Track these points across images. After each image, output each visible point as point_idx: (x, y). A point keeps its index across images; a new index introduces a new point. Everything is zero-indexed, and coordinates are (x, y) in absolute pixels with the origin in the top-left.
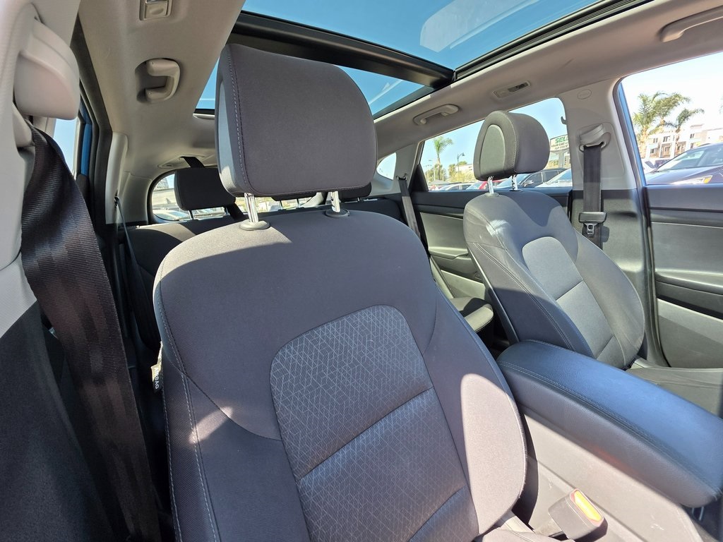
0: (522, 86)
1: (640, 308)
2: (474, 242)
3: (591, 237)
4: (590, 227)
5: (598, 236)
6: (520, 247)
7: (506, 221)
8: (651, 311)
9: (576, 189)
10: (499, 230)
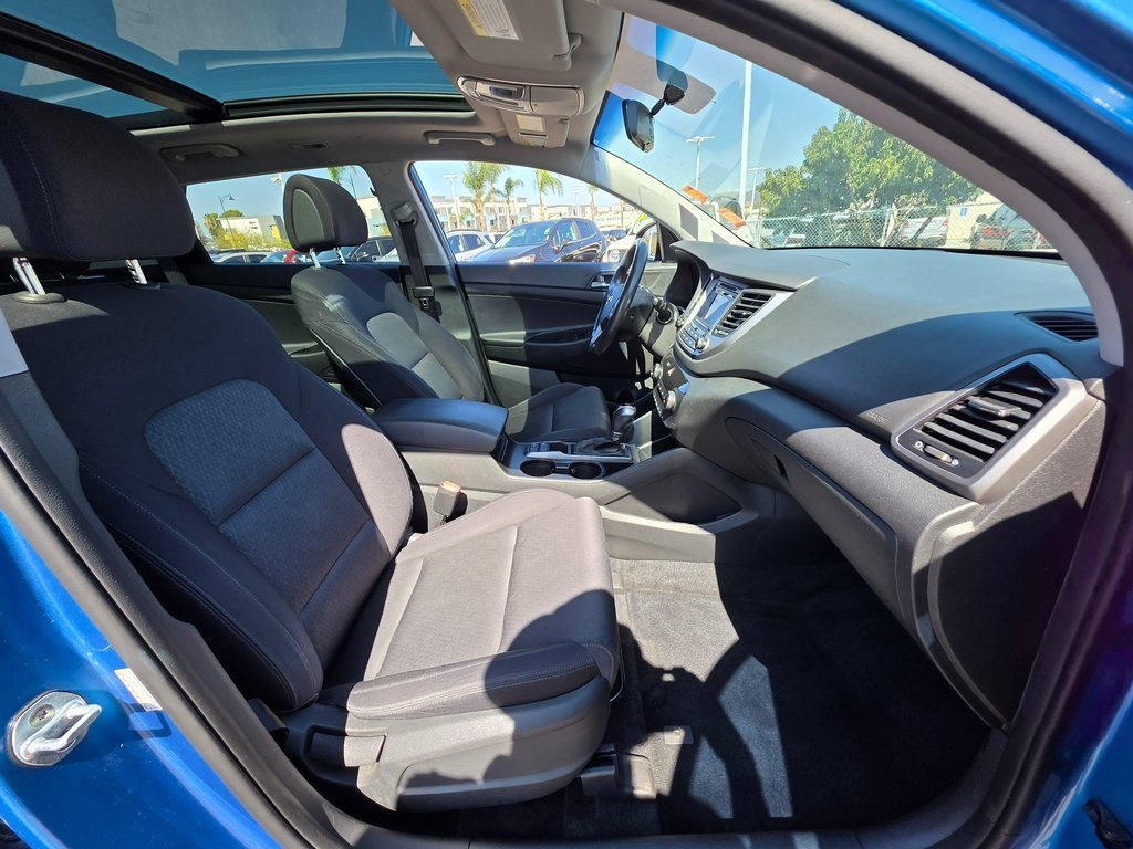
0: (319, 146)
1: (476, 367)
2: (314, 322)
3: (427, 312)
4: (425, 302)
5: (434, 311)
6: (364, 321)
7: (342, 295)
8: (486, 370)
9: (404, 264)
10: (338, 304)
